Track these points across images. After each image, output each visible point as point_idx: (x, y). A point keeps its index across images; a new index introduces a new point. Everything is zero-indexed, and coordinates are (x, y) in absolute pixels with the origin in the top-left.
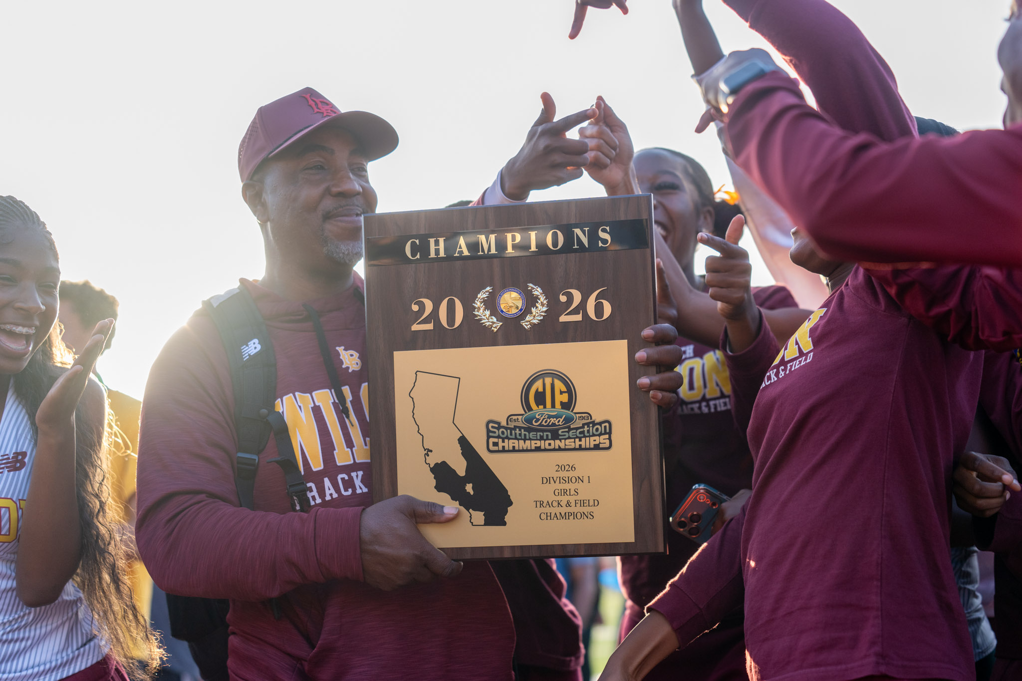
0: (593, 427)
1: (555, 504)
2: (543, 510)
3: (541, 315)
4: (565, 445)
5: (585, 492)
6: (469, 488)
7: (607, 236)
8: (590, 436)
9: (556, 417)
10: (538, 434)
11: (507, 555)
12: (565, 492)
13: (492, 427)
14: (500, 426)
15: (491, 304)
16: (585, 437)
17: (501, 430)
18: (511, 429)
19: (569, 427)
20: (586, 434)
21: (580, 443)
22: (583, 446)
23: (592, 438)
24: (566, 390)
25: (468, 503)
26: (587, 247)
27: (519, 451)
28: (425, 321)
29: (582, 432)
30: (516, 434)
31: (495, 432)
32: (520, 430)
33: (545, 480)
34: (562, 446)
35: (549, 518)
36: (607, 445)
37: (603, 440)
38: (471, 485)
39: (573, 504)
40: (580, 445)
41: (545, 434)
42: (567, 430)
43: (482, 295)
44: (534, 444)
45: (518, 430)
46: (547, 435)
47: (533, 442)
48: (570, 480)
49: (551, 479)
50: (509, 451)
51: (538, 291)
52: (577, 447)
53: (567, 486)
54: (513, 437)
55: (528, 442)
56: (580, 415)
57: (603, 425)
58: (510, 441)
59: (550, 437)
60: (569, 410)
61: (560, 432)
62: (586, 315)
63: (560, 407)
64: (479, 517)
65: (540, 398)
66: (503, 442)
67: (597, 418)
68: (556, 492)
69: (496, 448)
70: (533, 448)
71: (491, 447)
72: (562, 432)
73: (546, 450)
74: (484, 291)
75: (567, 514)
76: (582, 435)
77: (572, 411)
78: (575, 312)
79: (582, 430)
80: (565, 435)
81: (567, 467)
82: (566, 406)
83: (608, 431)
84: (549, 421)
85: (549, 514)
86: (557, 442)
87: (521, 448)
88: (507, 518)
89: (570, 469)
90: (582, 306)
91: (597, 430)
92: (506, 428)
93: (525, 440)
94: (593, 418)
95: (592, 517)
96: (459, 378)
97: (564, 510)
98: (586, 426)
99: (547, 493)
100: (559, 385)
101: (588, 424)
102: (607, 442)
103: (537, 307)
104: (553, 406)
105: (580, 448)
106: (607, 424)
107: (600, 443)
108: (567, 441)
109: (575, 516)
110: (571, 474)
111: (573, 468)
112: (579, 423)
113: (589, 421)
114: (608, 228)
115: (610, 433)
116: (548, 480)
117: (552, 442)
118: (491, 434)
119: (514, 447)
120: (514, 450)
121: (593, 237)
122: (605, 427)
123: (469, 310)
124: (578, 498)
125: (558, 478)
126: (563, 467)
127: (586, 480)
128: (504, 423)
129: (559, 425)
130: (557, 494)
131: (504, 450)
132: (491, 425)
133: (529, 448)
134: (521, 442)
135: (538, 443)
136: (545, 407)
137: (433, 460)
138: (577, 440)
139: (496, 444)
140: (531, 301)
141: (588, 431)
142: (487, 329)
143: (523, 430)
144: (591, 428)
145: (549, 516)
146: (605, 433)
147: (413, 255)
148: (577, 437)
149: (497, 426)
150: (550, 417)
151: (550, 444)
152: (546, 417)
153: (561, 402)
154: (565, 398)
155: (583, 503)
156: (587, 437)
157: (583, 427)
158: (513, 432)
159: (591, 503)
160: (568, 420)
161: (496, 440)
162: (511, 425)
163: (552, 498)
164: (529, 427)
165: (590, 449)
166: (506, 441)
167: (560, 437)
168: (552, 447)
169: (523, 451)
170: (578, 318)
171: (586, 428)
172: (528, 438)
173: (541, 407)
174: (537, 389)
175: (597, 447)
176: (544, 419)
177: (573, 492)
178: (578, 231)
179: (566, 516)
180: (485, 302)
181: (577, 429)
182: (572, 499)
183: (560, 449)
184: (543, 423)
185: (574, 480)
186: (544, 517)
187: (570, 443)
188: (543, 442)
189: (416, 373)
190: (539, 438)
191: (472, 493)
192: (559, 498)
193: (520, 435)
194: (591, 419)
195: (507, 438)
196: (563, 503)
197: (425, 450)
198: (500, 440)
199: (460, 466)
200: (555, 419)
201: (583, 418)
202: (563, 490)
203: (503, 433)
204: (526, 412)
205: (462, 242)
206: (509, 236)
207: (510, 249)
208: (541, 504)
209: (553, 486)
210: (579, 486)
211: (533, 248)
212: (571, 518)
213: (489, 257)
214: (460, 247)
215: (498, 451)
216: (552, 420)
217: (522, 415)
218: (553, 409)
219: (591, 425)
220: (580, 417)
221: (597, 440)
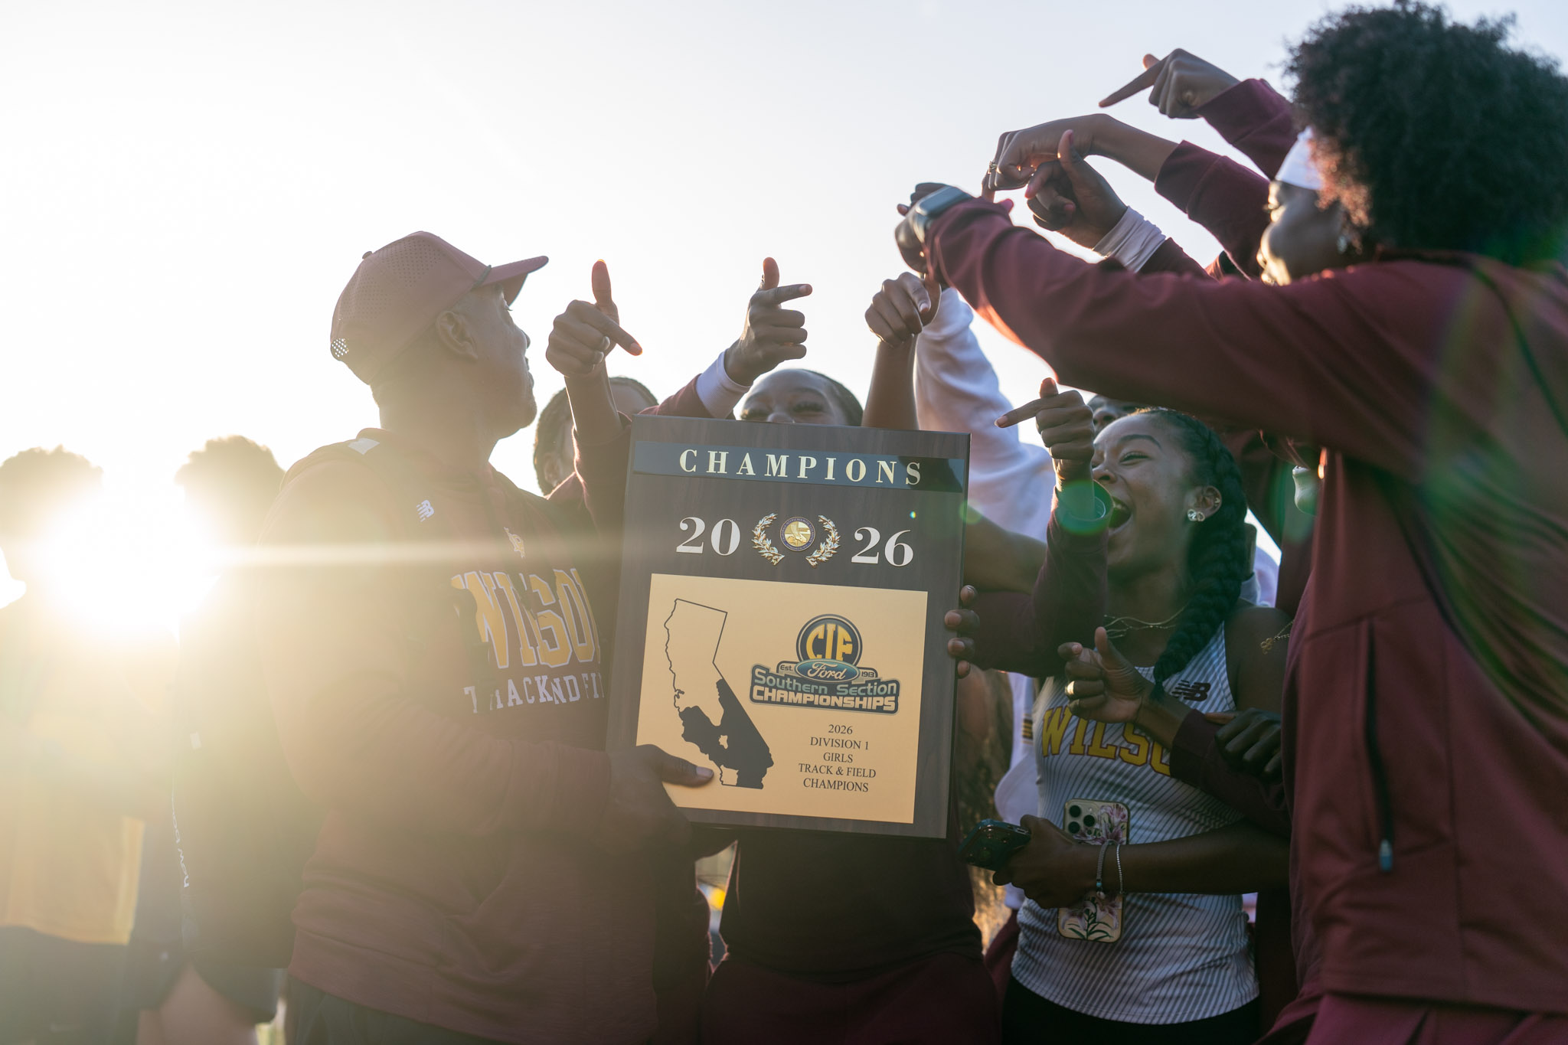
0: (878, 686)
1: (824, 770)
2: (808, 775)
3: (830, 552)
4: (843, 703)
5: (861, 759)
6: (723, 740)
7: (917, 474)
8: (873, 696)
9: (836, 670)
10: (813, 686)
11: (760, 823)
12: (837, 757)
13: (759, 673)
14: (768, 673)
15: (774, 533)
16: (867, 696)
17: (769, 678)
18: (781, 678)
19: (849, 683)
20: (869, 693)
21: (861, 702)
22: (864, 707)
23: (875, 699)
24: (851, 640)
25: (720, 757)
26: (892, 482)
27: (788, 704)
28: (694, 543)
29: (865, 691)
30: (786, 683)
31: (761, 679)
32: (791, 680)
33: (815, 741)
34: (840, 704)
35: (815, 785)
36: (892, 708)
37: (888, 702)
38: (726, 737)
39: (845, 772)
40: (861, 705)
41: (821, 687)
42: (847, 686)
43: (765, 521)
44: (807, 698)
45: (789, 679)
46: (823, 690)
47: (805, 695)
48: (844, 744)
49: (822, 740)
50: (775, 703)
51: (830, 525)
52: (857, 706)
53: (840, 751)
54: (783, 687)
55: (799, 695)
56: (864, 671)
57: (890, 685)
58: (779, 691)
59: (826, 692)
60: (852, 664)
61: (838, 687)
62: (883, 558)
63: (842, 659)
64: (731, 775)
65: (819, 646)
66: (770, 691)
67: (884, 676)
68: (827, 756)
69: (760, 698)
70: (805, 702)
71: (755, 696)
72: (841, 688)
73: (819, 706)
74: (768, 517)
75: (837, 783)
76: (864, 694)
77: (855, 665)
78: (871, 553)
79: (865, 688)
80: (844, 692)
81: (842, 729)
82: (848, 658)
83: (895, 692)
84: (826, 673)
85: (815, 781)
86: (834, 698)
87: (790, 701)
88: (764, 781)
89: (846, 731)
90: (880, 547)
91: (882, 689)
92: (776, 677)
93: (796, 692)
94: (879, 676)
95: (865, 790)
96: (727, 613)
97: (833, 778)
98: (870, 684)
99: (815, 756)
100: (843, 634)
101: (872, 682)
102: (893, 704)
103: (827, 543)
104: (834, 656)
105: (860, 709)
106: (895, 685)
107: (884, 705)
108: (846, 699)
109: (846, 786)
110: (846, 737)
111: (849, 730)
112: (862, 680)
113: (874, 678)
114: (918, 465)
115: (897, 695)
116: (819, 742)
117: (828, 698)
118: (756, 681)
119: (782, 699)
120: (782, 702)
121: (900, 473)
122: (892, 687)
123: (747, 536)
124: (852, 765)
125: (831, 741)
126: (838, 728)
127: (863, 746)
128: (773, 670)
129: (838, 679)
130: (827, 758)
131: (769, 701)
132: (757, 670)
133: (800, 702)
134: (792, 694)
135: (812, 698)
136: (824, 657)
137: (685, 703)
138: (858, 699)
139: (760, 693)
140: (820, 536)
141: (872, 690)
142: (767, 561)
143: (795, 681)
144: (875, 687)
145: (815, 783)
146: (892, 694)
147: (689, 466)
148: (858, 695)
149: (764, 672)
150: (828, 668)
151: (825, 700)
152: (824, 668)
153: (844, 654)
154: (848, 649)
155: (857, 772)
156: (870, 696)
157: (866, 684)
158: (783, 681)
159: (867, 773)
160: (850, 674)
161: (761, 688)
162: (782, 673)
163: (820, 762)
164: (803, 678)
165: (871, 711)
166: (774, 690)
167: (838, 693)
168: (827, 703)
169: (793, 704)
170: (874, 560)
171: (869, 687)
172: (799, 690)
173: (820, 656)
174: (817, 636)
175: (880, 710)
176: (821, 670)
177: (846, 758)
178: (883, 464)
179: (835, 785)
180: (766, 529)
181: (859, 686)
182: (844, 766)
183: (836, 707)
184: (820, 675)
185: (849, 744)
186: (808, 783)
187: (849, 701)
188: (817, 696)
189: (675, 602)
190: (813, 691)
191: (726, 746)
192: (829, 763)
193: (791, 685)
194: (877, 676)
195: (775, 687)
196: (834, 770)
197: (676, 691)
198: (767, 689)
200: (834, 672)
201: (868, 674)
202: (834, 755)
203: (771, 681)
204: (800, 660)
205: (747, 459)
206: (803, 459)
207: (802, 475)
208: (808, 769)
209: (823, 749)
210: (854, 751)
211: (830, 476)
212: (841, 787)
213: (777, 481)
214: (745, 465)
215: (763, 702)
216: (831, 673)
217: (796, 663)
218: (833, 661)
219: (876, 684)
220: (863, 673)
221: (881, 701)
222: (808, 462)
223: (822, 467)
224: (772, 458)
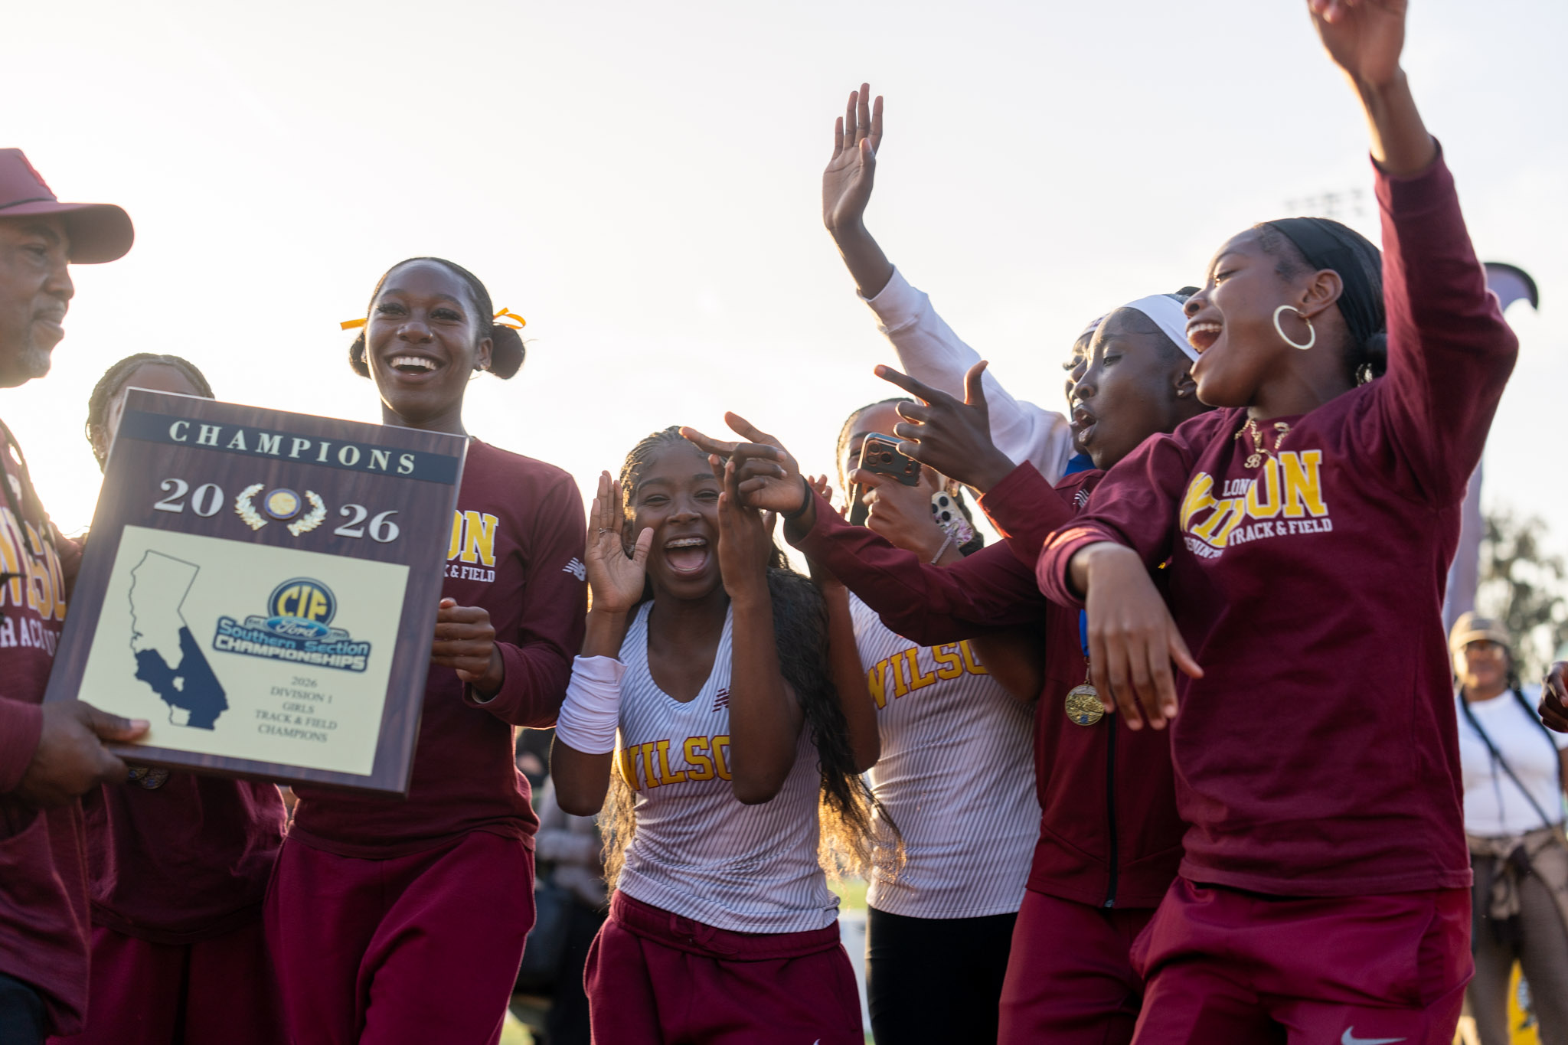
0: (348, 646)
1: (282, 718)
2: (264, 721)
3: (314, 524)
4: (310, 658)
5: (321, 711)
6: (178, 683)
7: (409, 464)
8: (342, 654)
9: (308, 627)
10: (280, 641)
11: (206, 763)
12: (297, 707)
13: (226, 624)
14: (234, 624)
15: (258, 502)
16: (336, 654)
17: (235, 629)
18: (248, 631)
19: (319, 641)
20: (338, 651)
21: (329, 659)
22: (331, 663)
23: (345, 658)
24: (326, 603)
25: (172, 698)
26: (385, 469)
27: (252, 654)
28: (175, 502)
29: (334, 649)
30: (252, 637)
31: (226, 630)
32: (259, 633)
33: (275, 691)
34: (307, 658)
36: (361, 666)
37: (358, 662)
38: (182, 679)
39: (303, 721)
40: (328, 662)
41: (288, 643)
42: (316, 643)
44: (272, 650)
45: (256, 632)
46: (291, 645)
47: (271, 648)
48: (306, 696)
49: (284, 691)
50: (239, 652)
52: (324, 662)
53: (301, 702)
54: (249, 638)
56: (336, 631)
57: (361, 646)
58: (243, 642)
59: (293, 647)
60: (323, 623)
61: (307, 644)
62: (367, 533)
63: (314, 619)
64: (183, 715)
65: (292, 605)
66: (235, 641)
67: (355, 637)
68: (287, 706)
69: (223, 646)
70: (270, 655)
71: (219, 644)
72: (309, 644)
73: (285, 659)
74: (254, 487)
75: (293, 731)
76: (332, 652)
77: (328, 625)
78: (356, 527)
79: (333, 646)
80: (312, 648)
81: (306, 682)
82: (319, 618)
83: (365, 652)
84: (296, 630)
85: (271, 728)
86: (301, 653)
87: (255, 653)
88: (217, 723)
89: (310, 684)
90: (365, 524)
91: (352, 649)
92: (242, 629)
93: (262, 645)
94: (351, 637)
95: (323, 739)
96: (198, 567)
97: (291, 726)
98: (340, 644)
99: (275, 705)
100: (318, 596)
101: (343, 642)
102: (362, 663)
103: (312, 515)
104: (306, 615)
105: (328, 665)
106: (366, 647)
107: (352, 663)
108: (314, 655)
109: (303, 734)
110: (309, 690)
111: (313, 684)
112: (333, 639)
113: (345, 638)
114: (412, 457)
115: (367, 656)
116: (280, 692)
117: (294, 652)
119: (246, 649)
120: (246, 652)
121: (394, 462)
122: (363, 649)
123: (230, 502)
124: (311, 715)
125: (292, 692)
126: (302, 680)
127: (326, 699)
128: (241, 622)
129: (308, 637)
131: (233, 650)
132: (224, 621)
133: (265, 654)
134: (257, 646)
135: (277, 651)
136: (295, 615)
137: (141, 645)
138: (326, 655)
139: (224, 642)
140: (306, 508)
141: (342, 649)
143: (262, 634)
144: (346, 647)
145: (270, 730)
146: (362, 654)
147: (179, 436)
148: (326, 653)
149: (230, 623)
150: (299, 626)
151: (291, 654)
152: (294, 626)
153: (317, 614)
154: (322, 610)
155: (316, 723)
156: (339, 654)
157: (336, 643)
158: (250, 633)
159: (327, 724)
160: (320, 633)
161: (225, 638)
162: (250, 626)
163: (278, 710)
164: (270, 633)
165: (338, 667)
166: (239, 641)
167: (306, 649)
168: (294, 657)
169: (257, 655)
170: (358, 534)
171: (339, 646)
172: (266, 642)
173: (291, 614)
174: (292, 596)
175: (348, 667)
176: (291, 627)
177: (307, 709)
178: (377, 453)
179: (291, 733)
180: (251, 498)
181: (328, 644)
182: (304, 717)
183: (302, 661)
184: (290, 631)
185: (311, 696)
186: (264, 729)
187: (316, 657)
188: (283, 650)
189: (147, 552)
190: (280, 644)
191: (180, 688)
192: (289, 713)
193: (258, 638)
194: (348, 636)
195: (241, 638)
196: (293, 719)
197: (134, 632)
198: (231, 639)
199: (173, 657)
200: (304, 630)
201: (339, 635)
202: (294, 705)
203: (237, 632)
204: (270, 617)
205: (240, 435)
206: (297, 442)
207: (294, 454)
208: (265, 715)
209: (284, 699)
210: (316, 704)
211: (322, 458)
212: (298, 736)
213: (268, 456)
214: (237, 440)
215: (226, 650)
216: (301, 630)
217: (265, 618)
218: (305, 620)
219: (346, 644)
220: (335, 634)
221: (349, 660)
222: (302, 444)
223: (315, 449)
224: (265, 437)
